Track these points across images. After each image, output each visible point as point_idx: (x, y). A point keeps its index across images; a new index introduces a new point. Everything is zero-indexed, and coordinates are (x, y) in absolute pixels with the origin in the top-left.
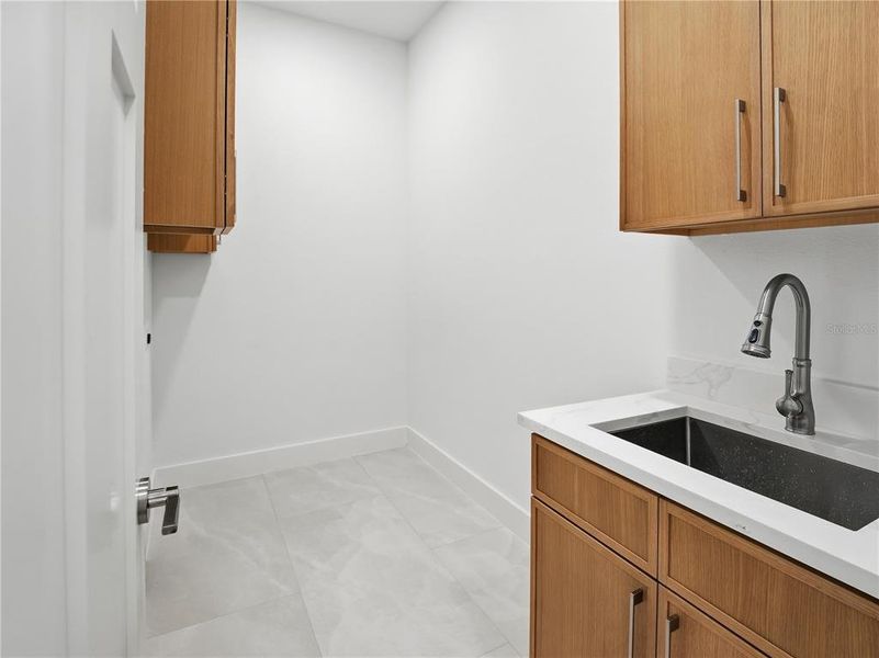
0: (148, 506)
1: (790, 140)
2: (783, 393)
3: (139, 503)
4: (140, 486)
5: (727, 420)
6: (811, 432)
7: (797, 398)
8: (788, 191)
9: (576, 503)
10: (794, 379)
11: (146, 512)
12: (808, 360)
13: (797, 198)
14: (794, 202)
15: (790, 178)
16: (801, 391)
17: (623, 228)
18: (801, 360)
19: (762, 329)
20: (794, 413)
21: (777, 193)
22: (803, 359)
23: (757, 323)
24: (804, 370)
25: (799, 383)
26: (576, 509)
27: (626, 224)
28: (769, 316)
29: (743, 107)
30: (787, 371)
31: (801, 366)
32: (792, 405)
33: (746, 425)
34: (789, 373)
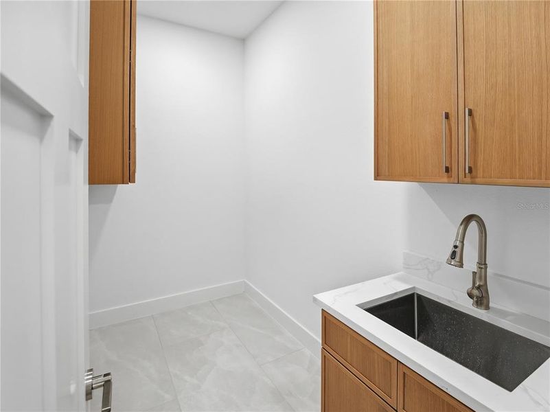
0: (92, 389)
1: (474, 140)
2: (471, 286)
3: (87, 387)
4: (88, 375)
5: (438, 298)
6: (487, 308)
7: (479, 288)
8: (473, 170)
9: (349, 354)
10: (477, 276)
11: (91, 393)
12: (485, 264)
13: (479, 176)
14: (476, 177)
15: (474, 162)
16: (481, 284)
17: (376, 179)
18: (482, 265)
19: (458, 250)
20: (477, 297)
21: (467, 171)
22: (483, 264)
23: (456, 247)
24: (483, 270)
25: (480, 278)
26: (349, 359)
27: (378, 176)
28: (462, 242)
29: (447, 116)
30: (474, 272)
31: (482, 268)
32: (476, 292)
33: (449, 301)
34: (474, 273)
